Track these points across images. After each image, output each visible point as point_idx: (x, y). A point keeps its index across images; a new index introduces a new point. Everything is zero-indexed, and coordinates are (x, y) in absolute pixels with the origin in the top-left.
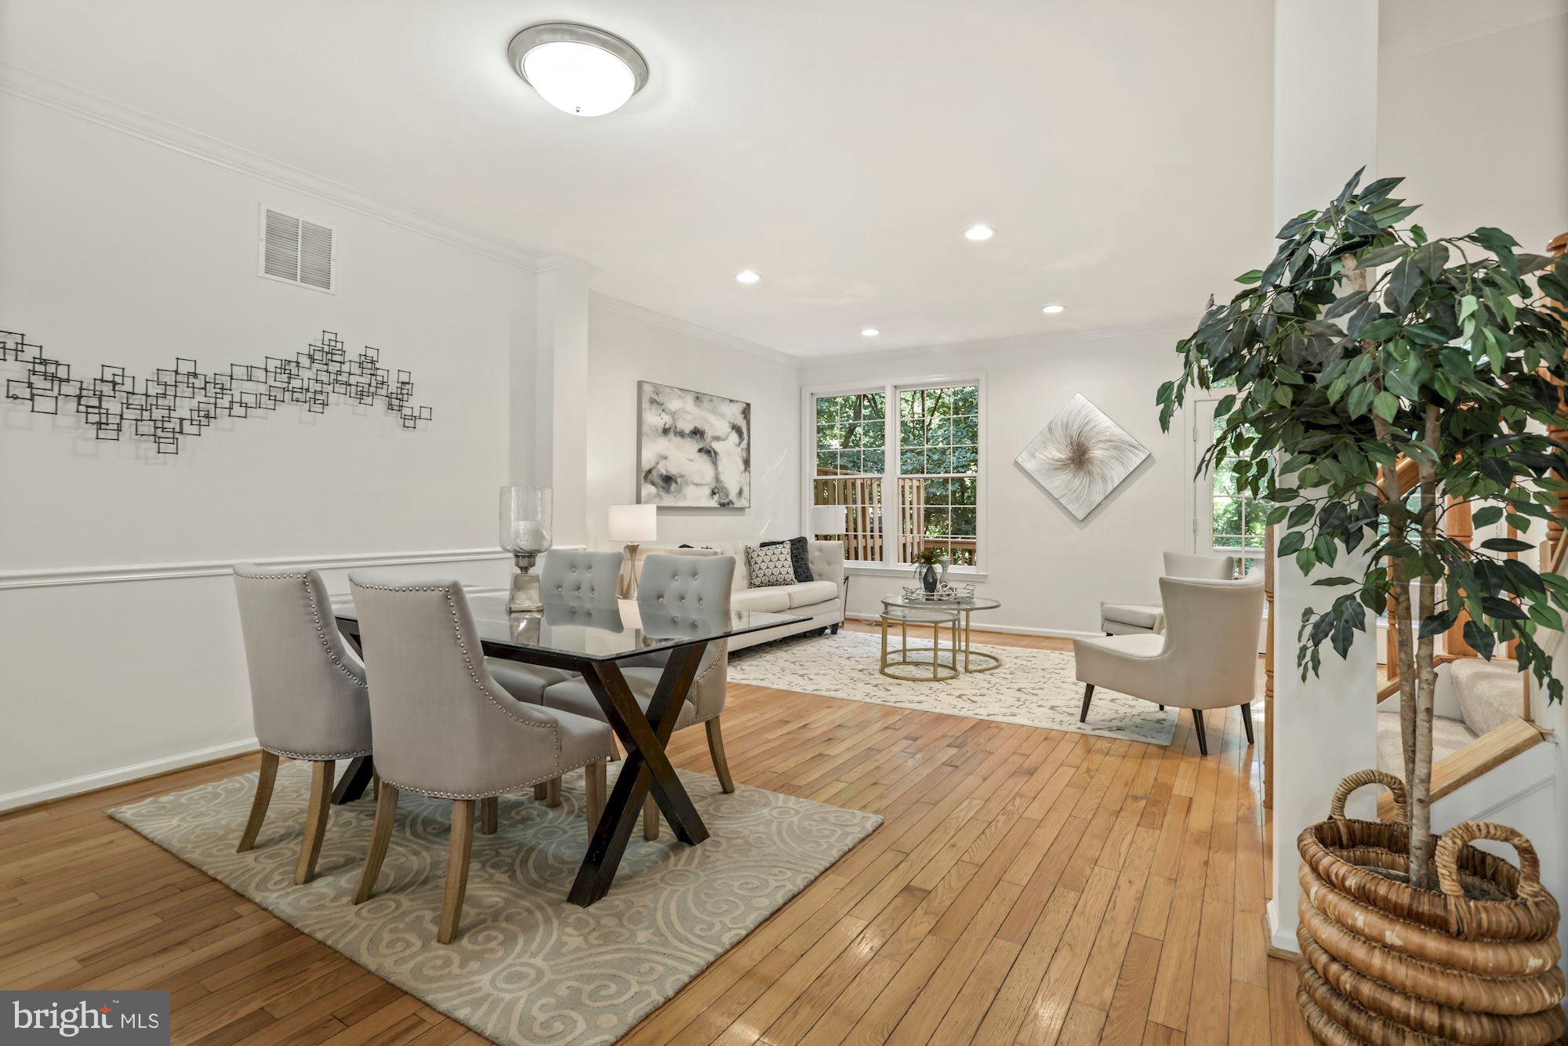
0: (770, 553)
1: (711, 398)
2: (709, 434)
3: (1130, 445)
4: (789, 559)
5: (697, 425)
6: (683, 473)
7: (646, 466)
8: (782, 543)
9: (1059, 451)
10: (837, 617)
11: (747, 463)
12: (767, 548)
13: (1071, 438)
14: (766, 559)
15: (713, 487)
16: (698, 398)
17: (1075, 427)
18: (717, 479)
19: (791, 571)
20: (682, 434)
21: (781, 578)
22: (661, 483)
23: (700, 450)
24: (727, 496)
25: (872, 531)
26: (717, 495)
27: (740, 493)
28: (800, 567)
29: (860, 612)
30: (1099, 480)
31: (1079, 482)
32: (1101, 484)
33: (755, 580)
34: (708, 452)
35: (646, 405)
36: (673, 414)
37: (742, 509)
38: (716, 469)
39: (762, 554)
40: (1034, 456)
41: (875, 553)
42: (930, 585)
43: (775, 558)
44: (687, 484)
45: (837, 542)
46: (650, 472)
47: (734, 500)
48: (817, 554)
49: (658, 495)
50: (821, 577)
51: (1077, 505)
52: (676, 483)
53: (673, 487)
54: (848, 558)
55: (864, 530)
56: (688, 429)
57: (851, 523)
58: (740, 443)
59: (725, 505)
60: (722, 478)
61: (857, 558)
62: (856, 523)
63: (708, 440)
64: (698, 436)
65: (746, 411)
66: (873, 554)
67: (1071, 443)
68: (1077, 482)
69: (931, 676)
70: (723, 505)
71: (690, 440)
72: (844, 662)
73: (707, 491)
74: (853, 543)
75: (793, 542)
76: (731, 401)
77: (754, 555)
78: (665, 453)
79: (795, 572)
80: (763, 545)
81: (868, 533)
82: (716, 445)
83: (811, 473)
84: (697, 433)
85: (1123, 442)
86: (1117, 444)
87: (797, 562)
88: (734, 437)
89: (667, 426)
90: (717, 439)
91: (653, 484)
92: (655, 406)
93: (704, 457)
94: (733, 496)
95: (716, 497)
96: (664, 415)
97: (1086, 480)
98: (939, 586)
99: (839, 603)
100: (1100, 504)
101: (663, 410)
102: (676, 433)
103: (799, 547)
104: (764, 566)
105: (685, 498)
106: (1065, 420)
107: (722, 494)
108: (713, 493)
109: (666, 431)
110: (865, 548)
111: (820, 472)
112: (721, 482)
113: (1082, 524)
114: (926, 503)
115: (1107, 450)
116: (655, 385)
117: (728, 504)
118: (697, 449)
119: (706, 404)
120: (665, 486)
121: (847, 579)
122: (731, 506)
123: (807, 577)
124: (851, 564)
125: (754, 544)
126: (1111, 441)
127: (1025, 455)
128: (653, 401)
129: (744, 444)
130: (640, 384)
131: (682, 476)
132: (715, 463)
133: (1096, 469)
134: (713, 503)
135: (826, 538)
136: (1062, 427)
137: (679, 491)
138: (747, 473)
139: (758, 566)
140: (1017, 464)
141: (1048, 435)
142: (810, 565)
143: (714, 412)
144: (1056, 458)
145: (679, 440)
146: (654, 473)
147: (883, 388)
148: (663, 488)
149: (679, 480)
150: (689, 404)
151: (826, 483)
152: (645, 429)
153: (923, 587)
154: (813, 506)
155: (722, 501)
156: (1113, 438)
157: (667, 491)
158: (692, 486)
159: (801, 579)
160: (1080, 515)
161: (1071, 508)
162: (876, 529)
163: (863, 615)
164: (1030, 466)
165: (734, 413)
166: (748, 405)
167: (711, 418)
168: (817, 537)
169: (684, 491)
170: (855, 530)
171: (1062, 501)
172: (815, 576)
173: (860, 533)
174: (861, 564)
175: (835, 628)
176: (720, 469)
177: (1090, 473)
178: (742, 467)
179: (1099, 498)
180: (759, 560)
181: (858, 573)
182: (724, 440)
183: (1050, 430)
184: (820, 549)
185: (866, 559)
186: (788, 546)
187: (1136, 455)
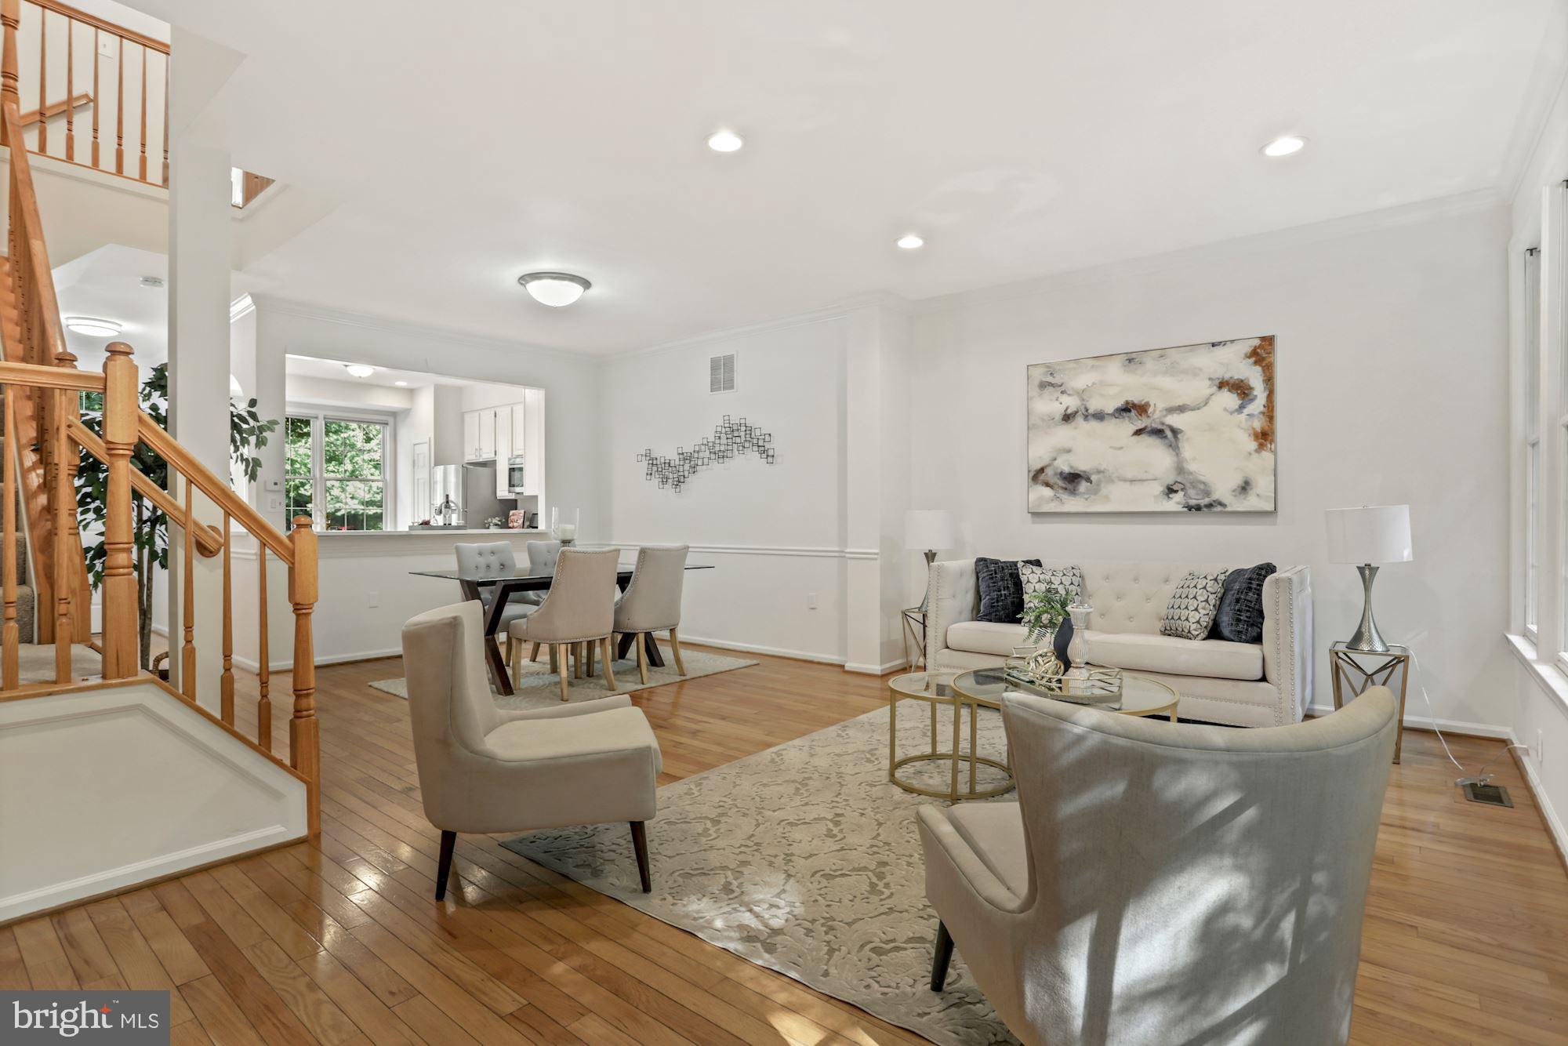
1: (1162, 354)
2: (1159, 405)
5: (1130, 399)
6: (1101, 468)
7: (1036, 464)
11: (1265, 436)
15: (1171, 481)
16: (1131, 360)
18: (1180, 469)
20: (1100, 416)
22: (1061, 483)
23: (1138, 432)
24: (1206, 493)
26: (1181, 494)
27: (1245, 487)
34: (1158, 432)
35: (1033, 392)
36: (1081, 394)
38: (1178, 455)
44: (1112, 481)
46: (1043, 469)
47: (1228, 499)
49: (1056, 498)
52: (1089, 480)
53: (1084, 486)
56: (1111, 407)
58: (1243, 407)
59: (1202, 508)
60: (1192, 466)
63: (1157, 415)
64: (1134, 413)
65: (1262, 350)
70: (1195, 508)
71: (1116, 420)
73: (1158, 488)
76: (1218, 345)
78: (1068, 445)
82: (1175, 420)
84: (1127, 409)
88: (1227, 399)
89: (1069, 411)
90: (1183, 409)
91: (1047, 485)
92: (1047, 391)
93: (1148, 441)
94: (1223, 492)
95: (1178, 497)
96: (1065, 398)
101: (1063, 392)
102: (1087, 417)
105: (1107, 500)
107: (1192, 492)
108: (1170, 491)
109: (1067, 418)
112: (1191, 473)
116: (1047, 366)
117: (1210, 506)
118: (1131, 431)
119: (1150, 364)
120: (1070, 486)
122: (1218, 509)
128: (1043, 386)
129: (1257, 406)
130: (1029, 369)
131: (1099, 472)
132: (1174, 445)
134: (1173, 505)
137: (1096, 492)
138: (1267, 454)
143: (1172, 370)
145: (1094, 424)
146: (1049, 472)
148: (1066, 488)
149: (1093, 478)
150: (1114, 372)
152: (1032, 421)
155: (1194, 502)
157: (1074, 492)
158: (1121, 484)
165: (1228, 361)
166: (1268, 341)
167: (1164, 382)
169: (1104, 492)
176: (1187, 455)
178: (1252, 445)
182: (1194, 409)
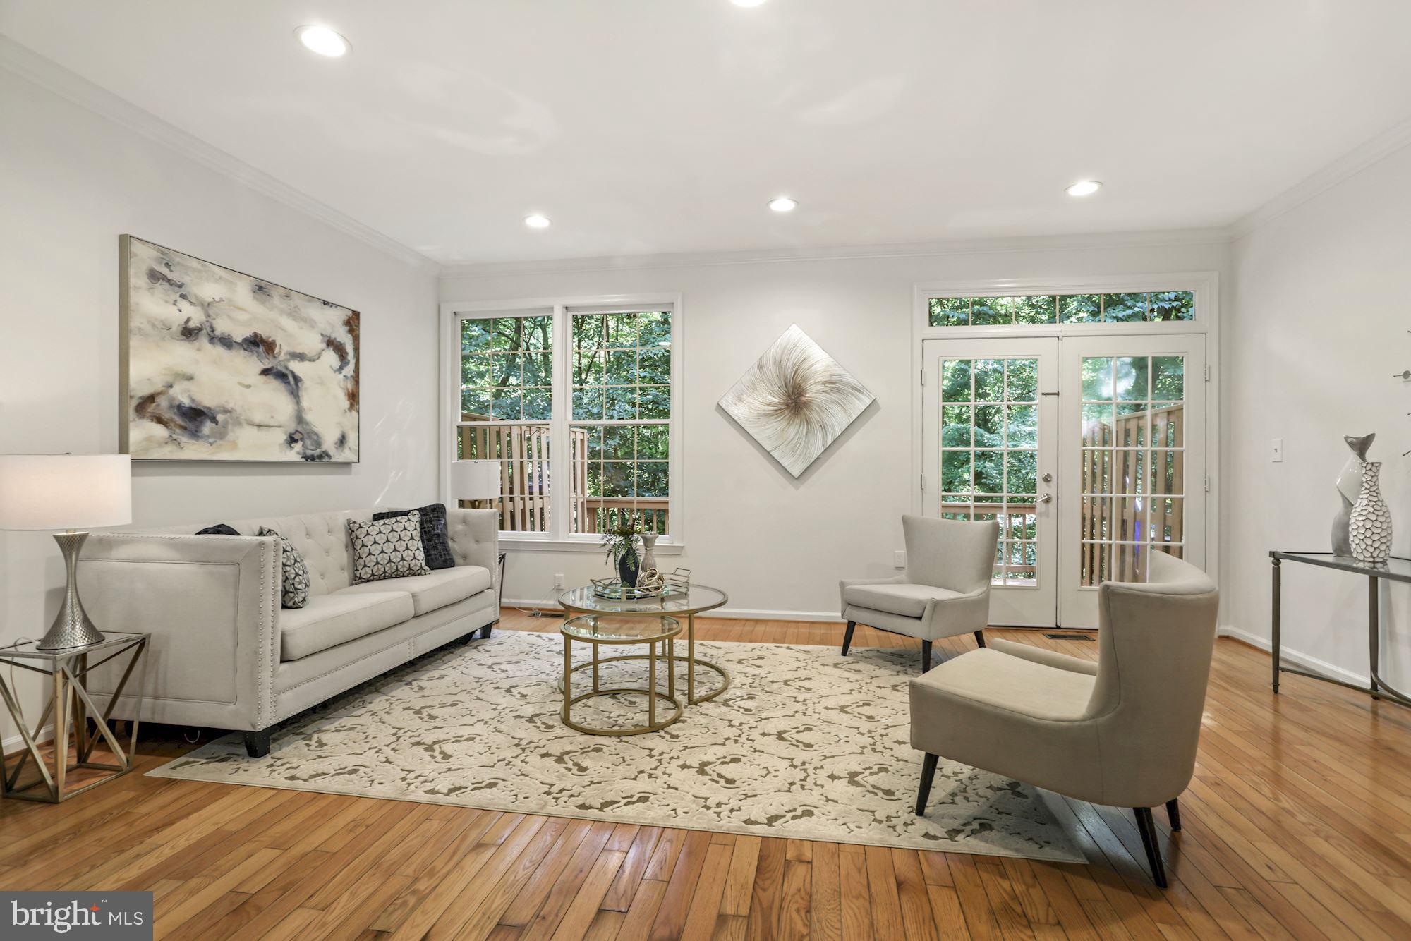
0: (386, 529)
1: (288, 294)
2: (283, 347)
3: (854, 388)
4: (418, 538)
5: (259, 332)
6: (229, 406)
7: (140, 388)
8: (406, 513)
9: (772, 393)
10: (490, 614)
11: (353, 397)
12: (381, 522)
13: (786, 377)
14: (381, 539)
15: (292, 430)
16: (261, 289)
17: (791, 362)
18: (300, 419)
19: (421, 555)
20: (226, 342)
21: (403, 567)
22: (178, 420)
23: (265, 372)
24: (318, 444)
25: (531, 493)
26: (300, 443)
27: (342, 441)
28: (435, 548)
29: (520, 598)
30: (818, 428)
31: (794, 430)
32: (820, 435)
33: (363, 572)
34: (282, 376)
35: (138, 279)
36: (206, 306)
37: (347, 465)
38: (298, 403)
39: (374, 531)
40: (740, 399)
41: (534, 519)
42: (628, 573)
43: (393, 537)
44: (238, 423)
45: (488, 510)
46: (151, 398)
47: (332, 451)
48: (460, 527)
49: (172, 440)
50: (467, 559)
51: (792, 459)
52: (214, 420)
53: (207, 427)
54: (502, 528)
55: (522, 492)
56: (239, 335)
57: (509, 485)
58: (341, 368)
59: (315, 459)
60: (309, 417)
61: (513, 528)
62: (511, 482)
63: (282, 357)
64: (261, 349)
65: (353, 322)
66: (532, 523)
67: (786, 384)
68: (792, 431)
69: (643, 719)
70: (310, 459)
71: (242, 352)
72: (503, 700)
73: (281, 437)
74: (509, 506)
75: (423, 512)
76: (325, 303)
77: (361, 534)
78: (189, 370)
79: (427, 555)
80: (377, 517)
81: (527, 495)
82: (296, 367)
83: (454, 416)
84: (256, 343)
85: (845, 384)
86: (839, 386)
87: (430, 540)
88: (331, 358)
89: (191, 325)
90: (301, 357)
91: (159, 420)
92: (161, 287)
93: (274, 384)
94: (329, 444)
95: (298, 447)
96: (183, 304)
97: (803, 429)
98: (642, 575)
99: (492, 595)
100: (818, 458)
101: (183, 296)
102: (212, 339)
103: (432, 518)
104: (376, 549)
105: (234, 445)
106: (778, 357)
107: (308, 442)
108: (292, 440)
109: (189, 333)
110: (523, 511)
111: (464, 417)
112: (307, 424)
113: (796, 482)
114: (589, 458)
115: (827, 393)
116: (163, 250)
117: (320, 457)
118: (259, 370)
119: (276, 300)
120: (190, 426)
121: (502, 558)
122: (326, 460)
123: (445, 561)
124: (506, 536)
125: (364, 516)
126: (832, 383)
127: (730, 398)
128: (154, 276)
129: (349, 370)
130: (124, 241)
131: (226, 411)
132: (295, 393)
133: (814, 416)
134: (293, 455)
135: (474, 504)
136: (774, 364)
137: (220, 435)
138: (354, 413)
139: (366, 550)
140: (720, 408)
141: (758, 374)
142: (450, 543)
143: (294, 314)
144: (768, 402)
145: (219, 350)
146: (163, 402)
147: (552, 309)
148: (185, 428)
149: (220, 417)
150: (242, 293)
151: (473, 429)
152: (135, 323)
153: (619, 576)
154: (455, 460)
155: (309, 452)
156: (834, 379)
157: (195, 434)
158: (249, 428)
159: (435, 564)
160: (796, 471)
161: (785, 463)
162: (536, 490)
163: (526, 602)
164: (739, 412)
165: (333, 323)
166: (356, 315)
167: (287, 323)
168: (462, 504)
169: (231, 436)
170: (511, 492)
171: (774, 454)
172: (457, 559)
173: (517, 495)
174: (520, 536)
175: (486, 632)
176: (305, 403)
177: (807, 421)
178: (346, 404)
179: (817, 451)
180: (368, 541)
181: (517, 547)
182: (310, 360)
183: (760, 367)
184: (465, 521)
185: (524, 528)
186: (415, 518)
187: (859, 399)
